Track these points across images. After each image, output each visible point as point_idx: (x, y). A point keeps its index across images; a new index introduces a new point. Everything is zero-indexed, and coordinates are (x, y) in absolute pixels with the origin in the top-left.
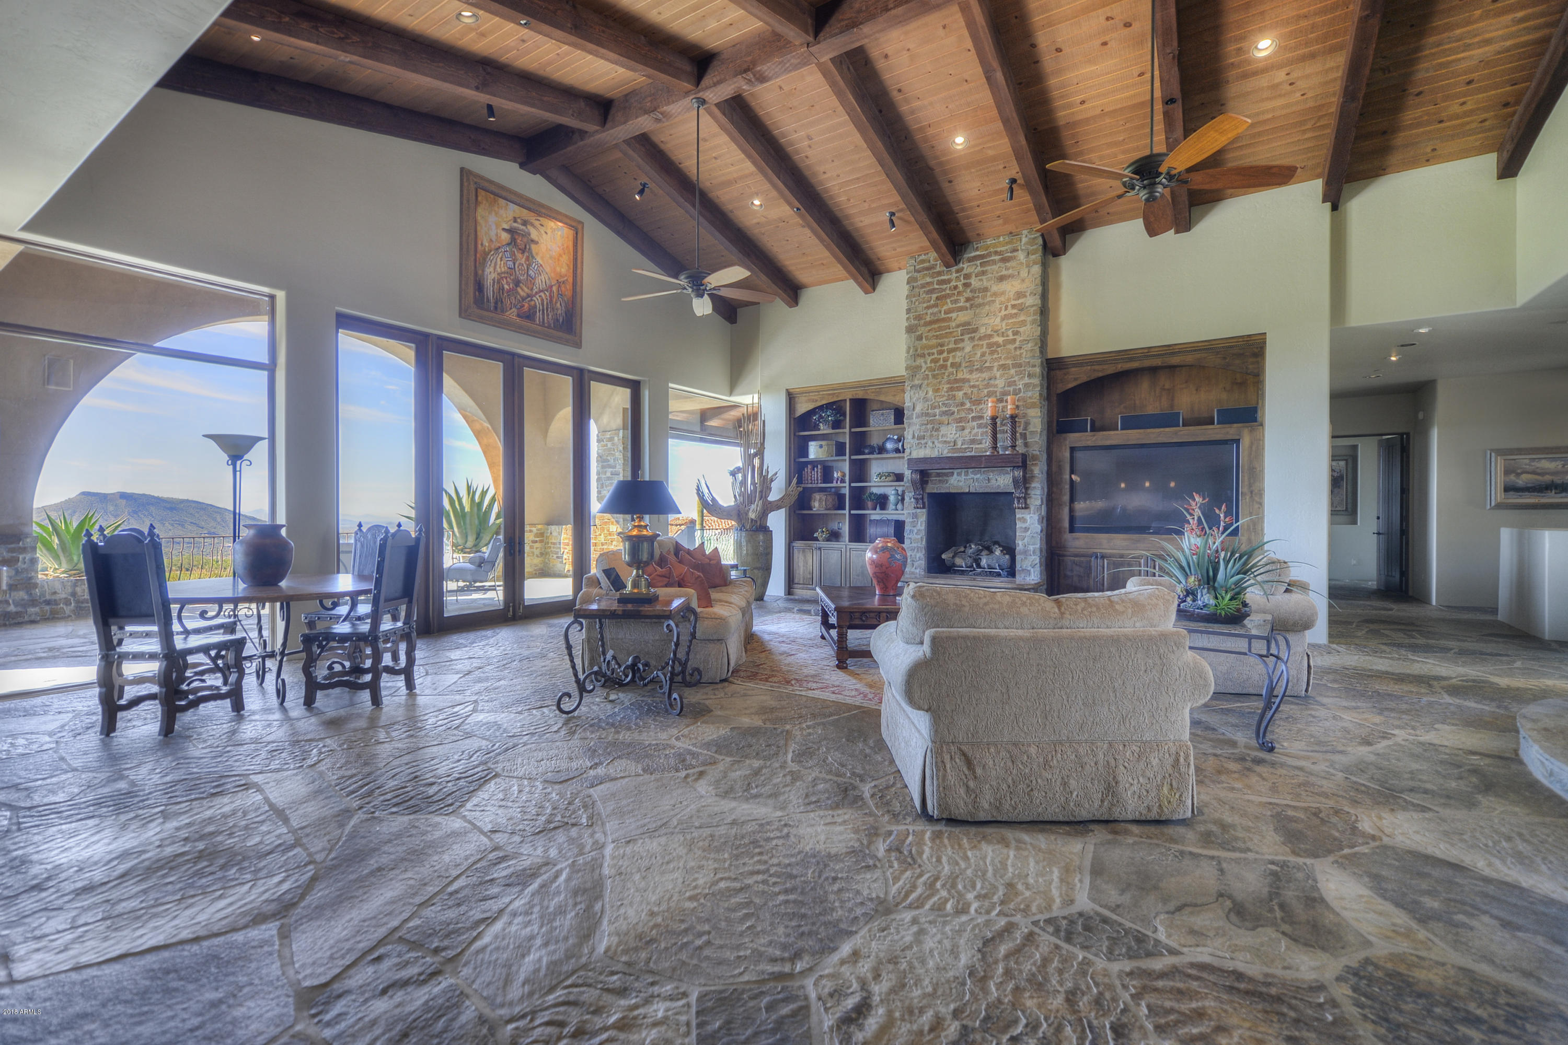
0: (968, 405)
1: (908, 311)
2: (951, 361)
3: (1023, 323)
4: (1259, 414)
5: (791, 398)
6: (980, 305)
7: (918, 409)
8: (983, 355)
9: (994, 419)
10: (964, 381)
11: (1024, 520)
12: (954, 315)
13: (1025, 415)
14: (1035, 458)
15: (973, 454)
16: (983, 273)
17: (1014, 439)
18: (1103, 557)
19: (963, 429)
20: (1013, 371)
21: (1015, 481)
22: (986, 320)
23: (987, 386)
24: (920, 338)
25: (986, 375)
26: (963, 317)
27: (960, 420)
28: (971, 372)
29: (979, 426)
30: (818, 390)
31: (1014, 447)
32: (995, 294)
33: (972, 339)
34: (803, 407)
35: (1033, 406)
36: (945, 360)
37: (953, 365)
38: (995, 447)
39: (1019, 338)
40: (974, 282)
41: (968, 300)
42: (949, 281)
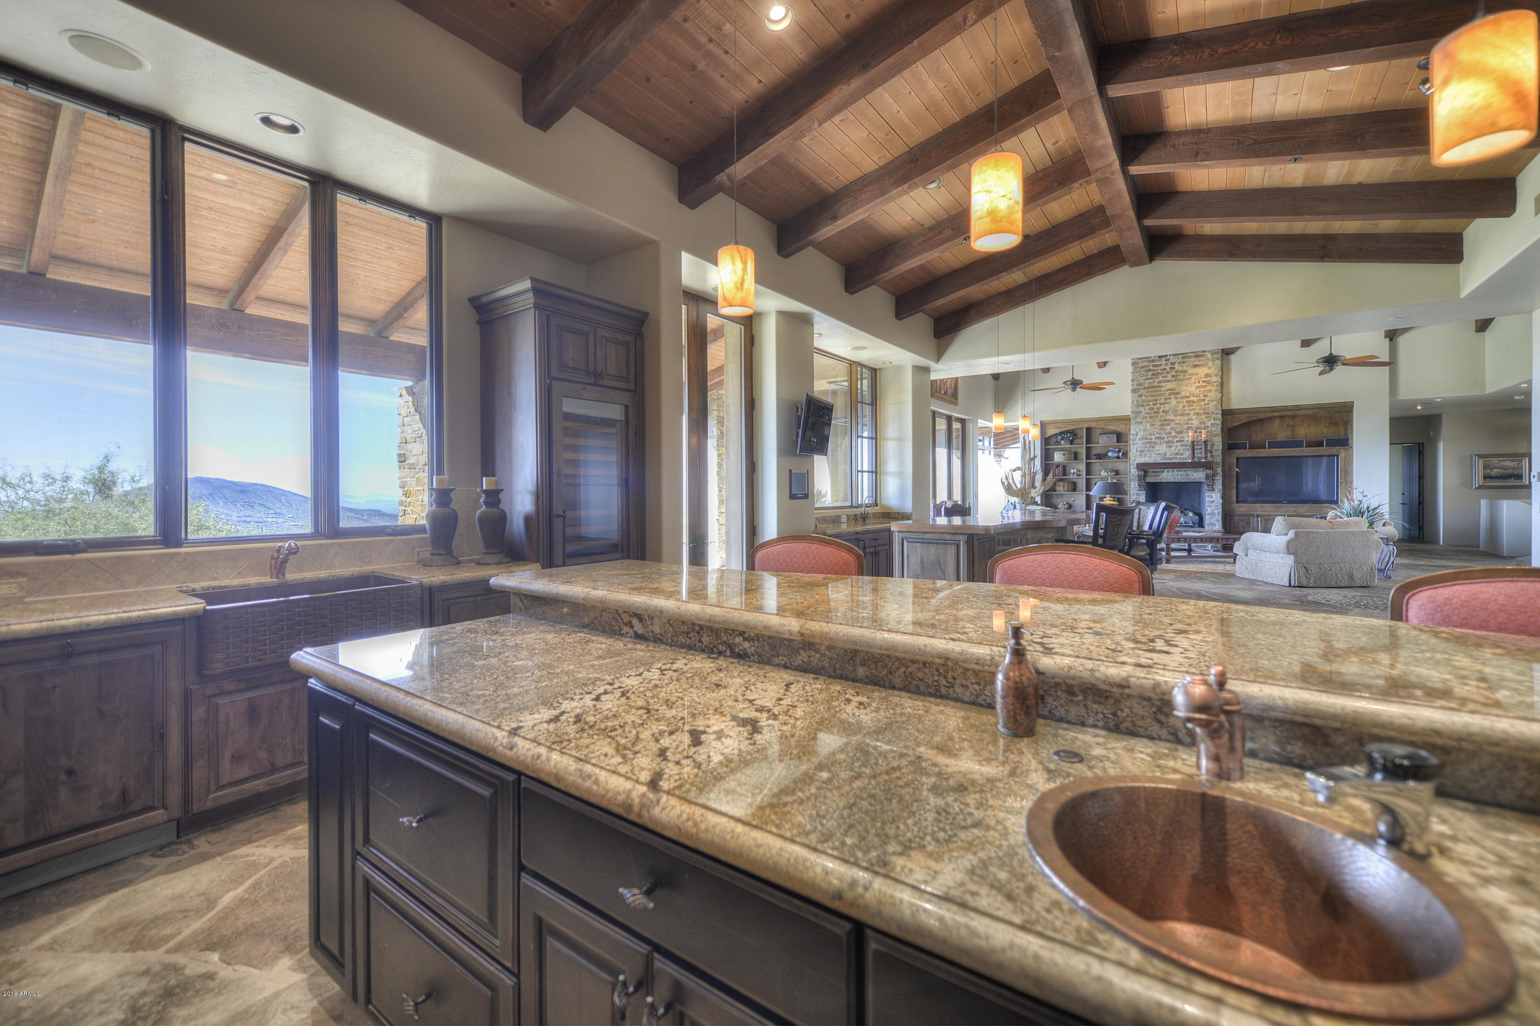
0: (1174, 434)
1: (1133, 380)
2: (1162, 409)
3: (1210, 391)
4: (1350, 442)
5: (1043, 426)
6: (1181, 380)
7: (1140, 435)
8: (1184, 407)
9: (1193, 442)
10: (1171, 420)
11: (1211, 497)
12: (1164, 384)
13: (1211, 441)
14: (1217, 463)
15: (1177, 461)
16: (1184, 362)
17: (1206, 453)
18: (1258, 516)
19: (1170, 447)
20: (1203, 416)
21: (1207, 477)
22: (1186, 388)
23: (1187, 424)
24: (1141, 396)
25: (1186, 418)
26: (1170, 386)
27: (1169, 442)
28: (1176, 416)
29: (1181, 446)
30: (1063, 422)
31: (1206, 458)
32: (1192, 374)
33: (1176, 398)
34: (1051, 432)
35: (1216, 435)
36: (1158, 408)
37: (1163, 412)
38: (1193, 458)
39: (1207, 399)
40: (1177, 366)
41: (1173, 376)
42: (1160, 365)
